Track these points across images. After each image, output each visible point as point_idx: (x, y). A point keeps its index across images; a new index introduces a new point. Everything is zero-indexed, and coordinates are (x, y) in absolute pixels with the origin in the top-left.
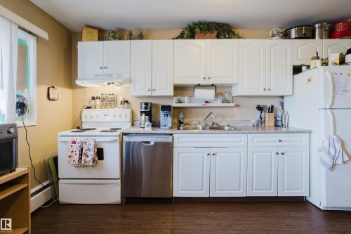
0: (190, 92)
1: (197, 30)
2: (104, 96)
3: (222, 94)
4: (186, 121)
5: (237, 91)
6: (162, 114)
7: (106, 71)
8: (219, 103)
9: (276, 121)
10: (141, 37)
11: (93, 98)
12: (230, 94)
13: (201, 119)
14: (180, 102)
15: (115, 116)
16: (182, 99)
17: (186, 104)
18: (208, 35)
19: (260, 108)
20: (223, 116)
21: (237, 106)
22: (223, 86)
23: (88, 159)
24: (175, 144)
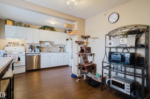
0: (43, 43)
1: (46, 28)
2: (14, 43)
3: (51, 44)
4: (42, 50)
5: (55, 43)
6: (36, 48)
7: (17, 35)
8: (51, 46)
9: (64, 50)
10: (28, 26)
11: (9, 43)
12: (53, 44)
13: (46, 50)
14: (40, 45)
15: (19, 49)
16: (41, 44)
17: (42, 46)
18: (48, 29)
19: (60, 47)
20: (52, 49)
21: (55, 47)
22: (52, 42)
23: (15, 61)
24: (41, 56)
